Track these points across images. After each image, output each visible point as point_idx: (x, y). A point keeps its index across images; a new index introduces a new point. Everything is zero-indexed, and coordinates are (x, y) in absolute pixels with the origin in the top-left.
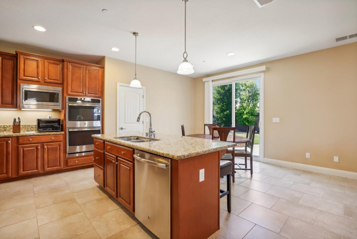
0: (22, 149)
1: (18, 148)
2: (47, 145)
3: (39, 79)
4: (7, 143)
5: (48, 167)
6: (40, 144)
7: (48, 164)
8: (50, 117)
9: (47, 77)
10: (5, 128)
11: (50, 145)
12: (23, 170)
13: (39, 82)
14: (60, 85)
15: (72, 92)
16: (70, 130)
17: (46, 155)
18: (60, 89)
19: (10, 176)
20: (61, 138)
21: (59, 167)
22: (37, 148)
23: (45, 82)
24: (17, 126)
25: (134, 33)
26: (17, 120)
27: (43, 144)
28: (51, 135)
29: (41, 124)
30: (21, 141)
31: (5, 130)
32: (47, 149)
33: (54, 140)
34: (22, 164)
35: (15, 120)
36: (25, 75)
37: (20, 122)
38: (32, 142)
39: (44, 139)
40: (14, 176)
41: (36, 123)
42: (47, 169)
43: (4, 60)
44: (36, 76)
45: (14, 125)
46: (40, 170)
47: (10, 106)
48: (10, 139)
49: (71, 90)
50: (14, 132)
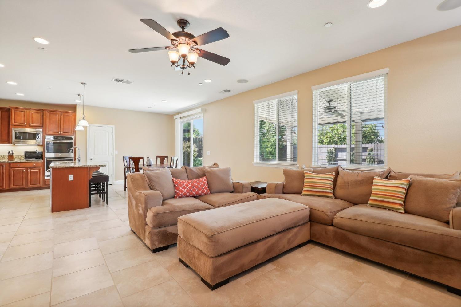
0: (12, 171)
1: (10, 170)
2: (30, 169)
3: (25, 124)
4: (3, 167)
5: (31, 184)
6: (25, 169)
7: (31, 182)
8: (37, 150)
9: (31, 122)
10: (4, 157)
11: (32, 169)
12: (13, 185)
13: (26, 126)
14: (41, 127)
15: (49, 132)
16: (48, 159)
17: (29, 176)
18: (41, 130)
19: (4, 188)
20: (41, 165)
21: (39, 185)
22: (23, 171)
23: (30, 126)
24: (11, 156)
25: (79, 95)
26: (11, 152)
27: (27, 168)
28: (34, 162)
29: (27, 155)
30: (12, 166)
31: (4, 159)
32: (30, 172)
33: (36, 166)
34: (12, 181)
35: (9, 152)
36: (16, 122)
37: (13, 153)
38: (20, 167)
39: (28, 165)
40: (7, 189)
41: (23, 154)
42: (30, 186)
43: (2, 112)
44: (23, 122)
45: (9, 155)
46: (25, 186)
47: (7, 142)
48: (5, 164)
49: (49, 131)
50: (9, 160)
